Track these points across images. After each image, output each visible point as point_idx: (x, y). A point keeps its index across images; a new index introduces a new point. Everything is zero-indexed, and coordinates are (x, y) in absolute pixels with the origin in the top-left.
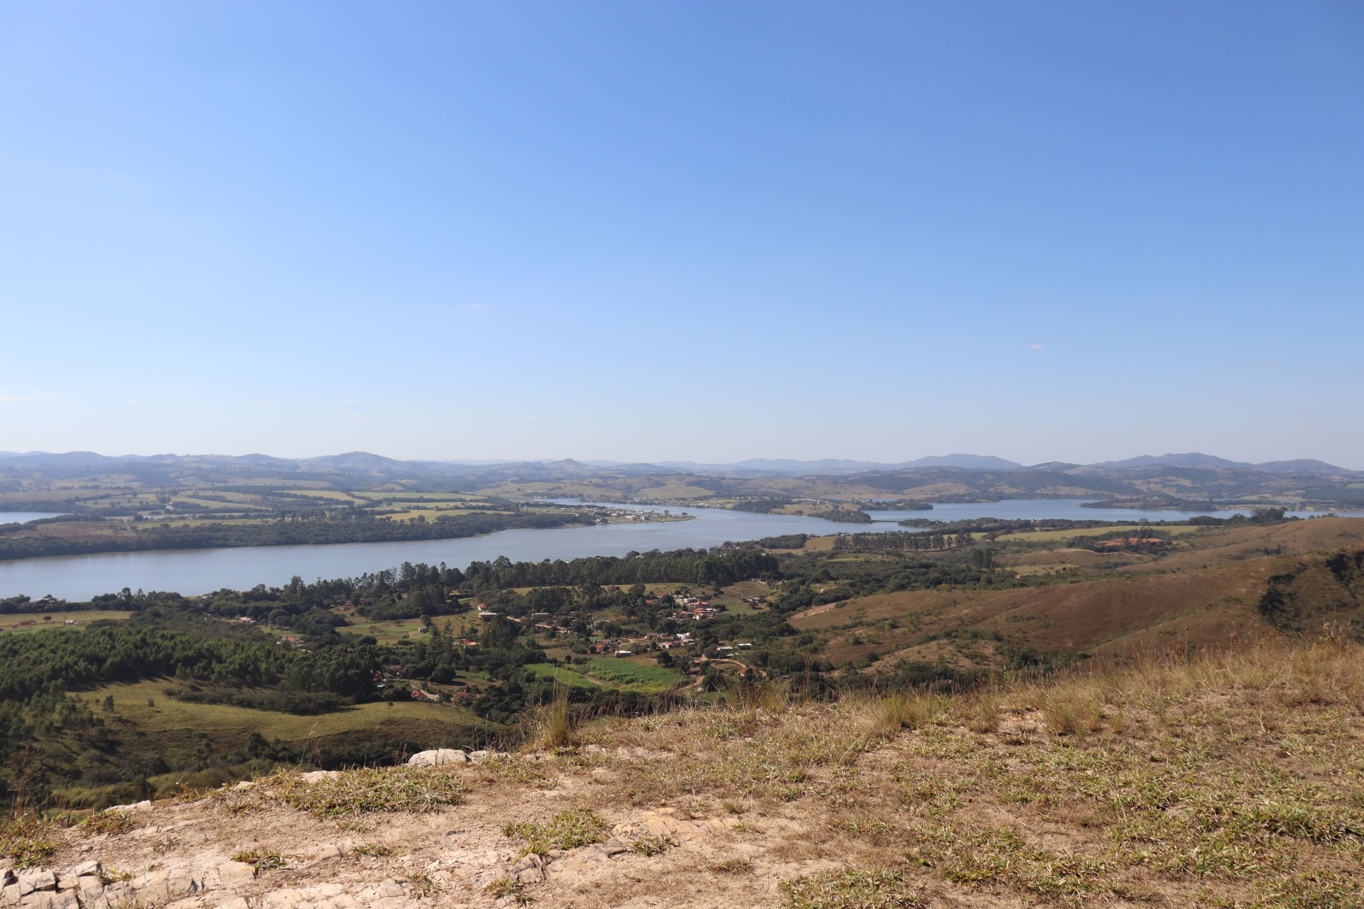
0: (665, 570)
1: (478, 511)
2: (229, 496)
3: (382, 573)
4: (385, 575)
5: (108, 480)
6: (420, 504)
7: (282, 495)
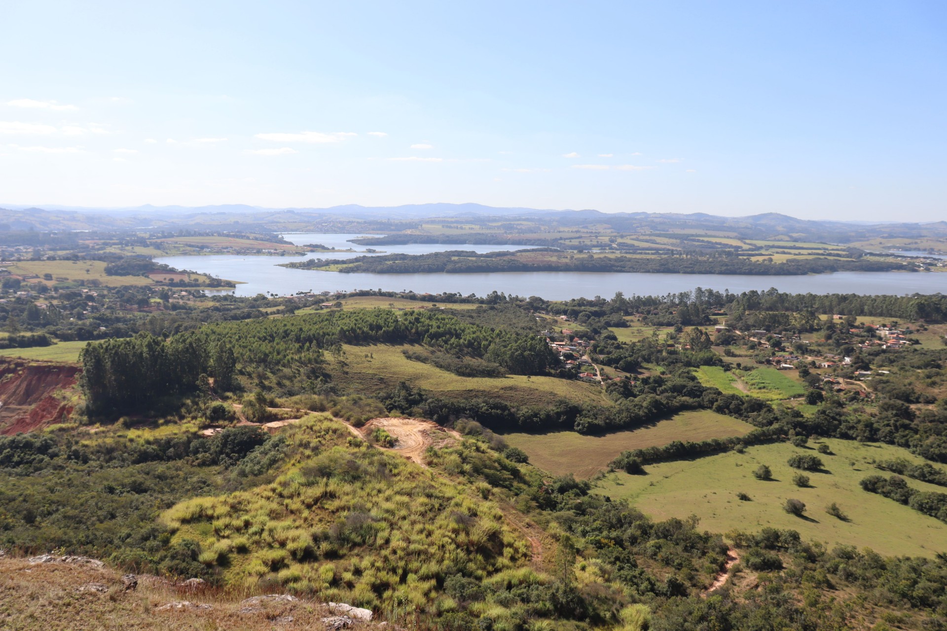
0: (886, 307)
1: (822, 257)
2: (658, 240)
3: (681, 294)
4: (683, 296)
5: (594, 228)
6: (786, 250)
7: (694, 240)
